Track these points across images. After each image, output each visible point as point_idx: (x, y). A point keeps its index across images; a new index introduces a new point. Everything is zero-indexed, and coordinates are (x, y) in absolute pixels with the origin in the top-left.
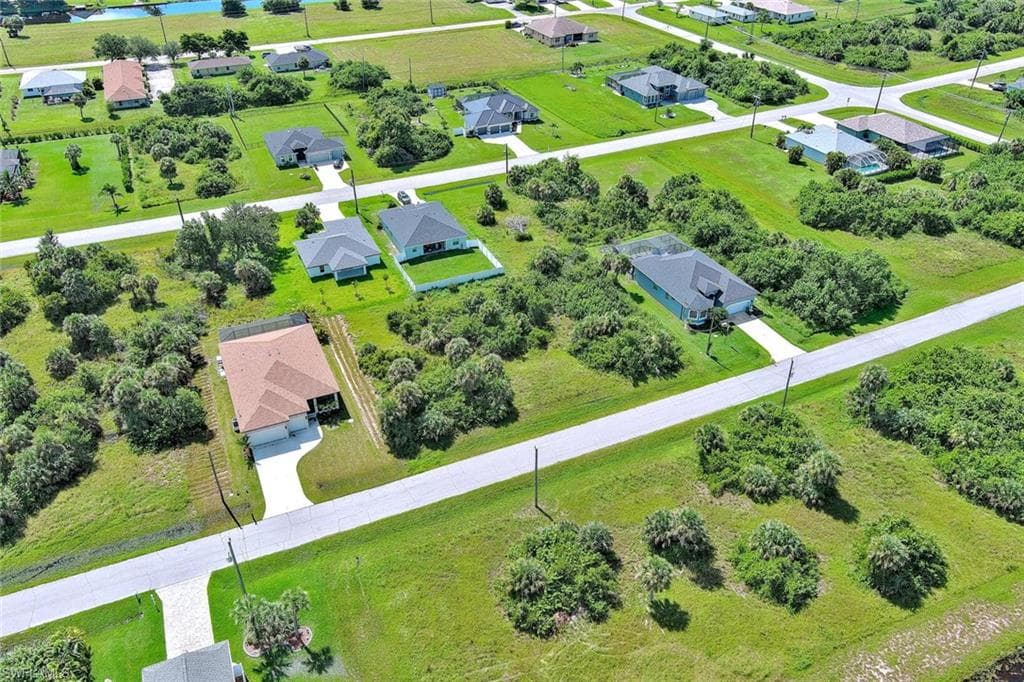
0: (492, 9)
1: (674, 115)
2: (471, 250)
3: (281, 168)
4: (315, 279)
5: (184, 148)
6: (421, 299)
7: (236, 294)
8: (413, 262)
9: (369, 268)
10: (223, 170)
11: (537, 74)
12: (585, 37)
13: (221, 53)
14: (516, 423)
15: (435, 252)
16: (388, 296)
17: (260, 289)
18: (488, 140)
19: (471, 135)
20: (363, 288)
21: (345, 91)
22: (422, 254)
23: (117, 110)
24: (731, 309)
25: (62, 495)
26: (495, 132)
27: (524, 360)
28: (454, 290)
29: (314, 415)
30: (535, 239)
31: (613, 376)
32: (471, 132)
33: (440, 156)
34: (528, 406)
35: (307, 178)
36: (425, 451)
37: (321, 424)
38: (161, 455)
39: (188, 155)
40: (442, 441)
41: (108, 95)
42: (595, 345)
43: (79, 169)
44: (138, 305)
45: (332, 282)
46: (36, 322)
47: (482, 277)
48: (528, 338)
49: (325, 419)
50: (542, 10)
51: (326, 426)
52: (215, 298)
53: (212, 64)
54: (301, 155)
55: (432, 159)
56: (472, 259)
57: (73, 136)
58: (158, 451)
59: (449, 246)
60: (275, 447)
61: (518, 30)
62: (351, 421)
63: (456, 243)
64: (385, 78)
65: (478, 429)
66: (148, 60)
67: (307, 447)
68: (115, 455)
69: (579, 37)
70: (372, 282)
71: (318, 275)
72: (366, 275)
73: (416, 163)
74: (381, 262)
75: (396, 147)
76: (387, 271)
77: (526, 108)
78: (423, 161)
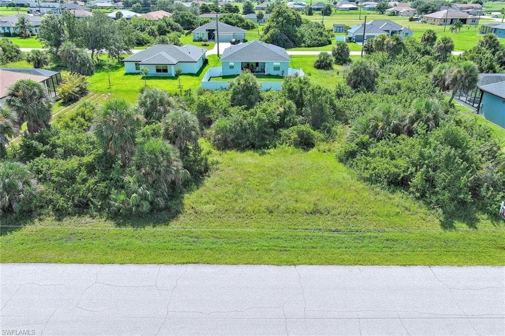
3: (195, 40)
9: (182, 74)
20: (157, 82)
27: (264, 153)
31: (401, 199)
32: (350, 38)
33: (314, 46)
45: (140, 77)
48: (284, 132)
54: (211, 34)
59: (269, 70)
61: (417, 22)
63: (277, 70)
65: (87, 219)
69: (464, 22)
70: (173, 81)
71: (133, 72)
72: (173, 77)
73: (294, 48)
74: (197, 73)
75: (279, 31)
76: (195, 78)
77: (402, 29)
78: (300, 47)
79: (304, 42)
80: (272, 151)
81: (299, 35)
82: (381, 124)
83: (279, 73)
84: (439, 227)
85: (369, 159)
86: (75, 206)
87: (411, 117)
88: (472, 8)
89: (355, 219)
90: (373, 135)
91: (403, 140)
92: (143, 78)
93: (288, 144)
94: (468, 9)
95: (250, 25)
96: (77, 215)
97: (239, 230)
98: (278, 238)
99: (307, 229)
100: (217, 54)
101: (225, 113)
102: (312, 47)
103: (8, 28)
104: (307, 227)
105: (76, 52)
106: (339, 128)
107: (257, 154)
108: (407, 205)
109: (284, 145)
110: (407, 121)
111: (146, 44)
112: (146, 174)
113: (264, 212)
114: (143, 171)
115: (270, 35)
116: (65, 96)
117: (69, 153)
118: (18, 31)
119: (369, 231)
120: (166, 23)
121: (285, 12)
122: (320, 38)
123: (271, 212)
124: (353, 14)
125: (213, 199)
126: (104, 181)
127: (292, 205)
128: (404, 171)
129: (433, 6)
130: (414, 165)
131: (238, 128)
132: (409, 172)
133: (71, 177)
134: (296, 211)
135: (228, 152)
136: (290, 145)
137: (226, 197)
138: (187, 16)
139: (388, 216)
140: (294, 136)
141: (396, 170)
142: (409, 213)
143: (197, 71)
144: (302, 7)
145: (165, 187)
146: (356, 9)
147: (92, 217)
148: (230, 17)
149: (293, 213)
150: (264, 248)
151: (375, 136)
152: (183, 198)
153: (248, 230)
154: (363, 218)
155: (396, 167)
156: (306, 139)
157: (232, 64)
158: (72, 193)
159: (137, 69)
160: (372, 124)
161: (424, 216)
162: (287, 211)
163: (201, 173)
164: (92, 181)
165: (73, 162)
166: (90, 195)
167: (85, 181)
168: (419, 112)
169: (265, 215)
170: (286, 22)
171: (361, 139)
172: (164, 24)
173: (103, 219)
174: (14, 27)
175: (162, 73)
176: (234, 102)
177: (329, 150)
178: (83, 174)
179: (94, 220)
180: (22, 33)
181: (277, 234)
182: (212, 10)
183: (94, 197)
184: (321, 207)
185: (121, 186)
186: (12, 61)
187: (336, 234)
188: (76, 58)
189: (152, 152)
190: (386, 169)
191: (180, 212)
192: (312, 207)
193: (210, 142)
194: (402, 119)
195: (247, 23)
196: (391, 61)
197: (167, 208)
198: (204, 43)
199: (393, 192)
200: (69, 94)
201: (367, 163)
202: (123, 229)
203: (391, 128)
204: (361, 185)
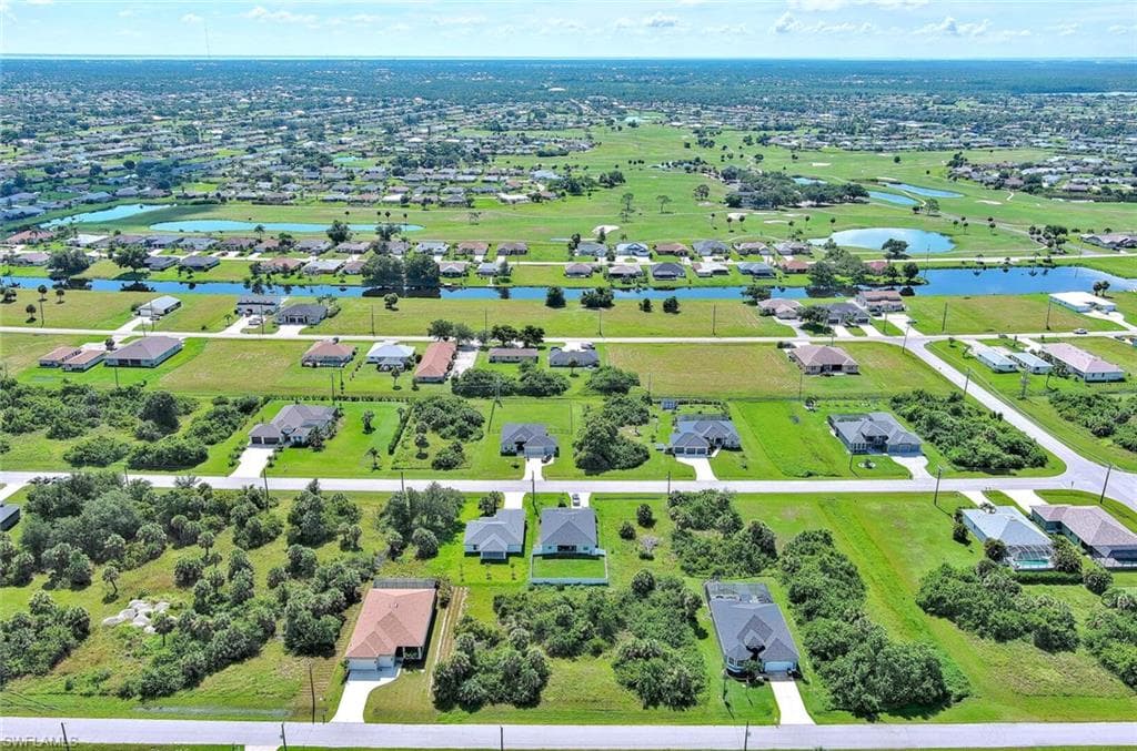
0: (778, 325)
1: (874, 465)
2: (597, 557)
3: (503, 454)
4: (468, 554)
5: (444, 425)
6: (531, 590)
7: (411, 552)
8: (546, 556)
9: (509, 554)
10: (458, 449)
11: (772, 399)
12: (844, 369)
13: (520, 344)
14: (533, 709)
15: (566, 552)
16: (510, 580)
17: (428, 553)
18: (681, 459)
19: (669, 451)
20: (495, 569)
21: (595, 392)
22: (556, 551)
23: (420, 382)
24: (770, 666)
25: (232, 667)
26: (691, 452)
27: (574, 661)
28: (561, 588)
29: (402, 659)
30: (656, 559)
31: (633, 694)
32: (670, 450)
33: (629, 467)
34: (551, 699)
35: (516, 467)
36: (457, 708)
37: (403, 667)
38: (298, 658)
39: (444, 431)
40: (473, 705)
41: (418, 371)
42: (630, 664)
43: (369, 429)
44: (345, 546)
45: (478, 559)
46: (281, 542)
47: (588, 582)
48: (586, 643)
49: (408, 665)
50: (828, 331)
51: (404, 670)
52: (394, 553)
53: (505, 353)
54: (520, 446)
55: (623, 468)
56: (592, 565)
57: (380, 400)
58: (296, 656)
59: (580, 550)
60: (365, 674)
61: (787, 350)
62: (423, 671)
63: (586, 549)
64: (634, 384)
66: (464, 342)
67: (385, 681)
68: (274, 650)
69: (838, 368)
70: (506, 566)
72: (505, 559)
73: (608, 469)
75: (593, 454)
76: (522, 560)
78: (615, 469)
79: (619, 463)
81: (613, 456)
83: (588, 552)
98: (579, 713)
100: (531, 491)
115: (583, 456)
122: (636, 458)
123: (577, 701)
134: (587, 701)
150: (574, 717)
162: (584, 700)
187: (601, 712)
191: (541, 699)
197: (536, 699)
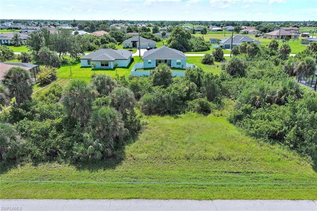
3: (124, 48)
4: (83, 67)
8: (147, 69)
9: (118, 67)
22: (155, 66)
31: (280, 149)
54: (135, 43)
59: (174, 65)
70: (112, 71)
71: (86, 66)
72: (112, 69)
73: (187, 52)
74: (127, 66)
75: (177, 42)
76: (126, 69)
77: (253, 41)
78: (191, 52)
79: (193, 48)
80: (182, 115)
81: (190, 44)
82: (258, 97)
83: (180, 66)
84: (312, 170)
85: (253, 121)
86: (48, 155)
87: (279, 92)
88: (293, 30)
89: (250, 163)
90: (253, 104)
91: (276, 107)
92: (93, 70)
93: (193, 111)
94: (290, 30)
95: (158, 39)
96: (48, 161)
97: (166, 172)
98: (196, 178)
99: (216, 172)
100: (139, 55)
101: (150, 90)
102: (198, 51)
103: (7, 40)
104: (215, 170)
105: (49, 53)
106: (225, 100)
107: (173, 118)
108: (285, 153)
109: (190, 112)
110: (277, 95)
111: (93, 50)
112: (100, 131)
113: (183, 159)
114: (97, 129)
115: (171, 45)
116: (42, 80)
117: (44, 117)
118: (13, 42)
119: (261, 173)
120: (106, 37)
121: (181, 30)
122: (203, 46)
123: (188, 159)
124: (220, 33)
125: (146, 149)
126: (68, 136)
127: (203, 153)
128: (279, 129)
129: (269, 28)
130: (287, 125)
131: (159, 100)
132: (283, 130)
133: (45, 134)
134: (206, 158)
135: (153, 116)
136: (194, 112)
137: (155, 148)
138: (119, 34)
139: (273, 161)
140: (197, 105)
141: (274, 128)
142: (287, 159)
143: (127, 65)
144: (188, 29)
145: (112, 140)
146: (221, 30)
147: (60, 163)
148: (146, 34)
149: (204, 159)
150: (187, 186)
151: (255, 105)
152: (124, 148)
153: (173, 172)
154: (255, 163)
155: (274, 126)
156: (205, 108)
157: (150, 61)
158: (46, 145)
159: (89, 64)
160: (252, 97)
161: (299, 162)
162: (200, 158)
163: (135, 131)
164: (60, 136)
165: (47, 123)
166: (58, 146)
167: (55, 136)
168: (285, 89)
169: (184, 161)
170: (182, 37)
171: (246, 107)
172: (105, 38)
173: (67, 165)
174: (10, 40)
175: (105, 67)
176: (155, 83)
177: (221, 115)
178: (54, 131)
179: (61, 165)
180: (15, 43)
181: (194, 175)
182: (134, 30)
183: (61, 148)
184: (224, 155)
185: (81, 140)
186: (8, 60)
187: (237, 175)
188: (49, 57)
189: (104, 116)
190: (267, 127)
191: (123, 159)
192: (217, 155)
193: (140, 110)
194: (273, 93)
195: (156, 38)
196: (251, 59)
197: (114, 156)
198: (130, 49)
199: (273, 144)
200: (44, 79)
201: (252, 124)
202: (82, 172)
203: (266, 100)
204: (249, 139)
